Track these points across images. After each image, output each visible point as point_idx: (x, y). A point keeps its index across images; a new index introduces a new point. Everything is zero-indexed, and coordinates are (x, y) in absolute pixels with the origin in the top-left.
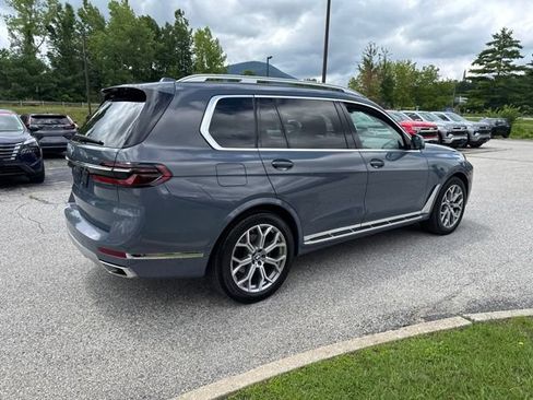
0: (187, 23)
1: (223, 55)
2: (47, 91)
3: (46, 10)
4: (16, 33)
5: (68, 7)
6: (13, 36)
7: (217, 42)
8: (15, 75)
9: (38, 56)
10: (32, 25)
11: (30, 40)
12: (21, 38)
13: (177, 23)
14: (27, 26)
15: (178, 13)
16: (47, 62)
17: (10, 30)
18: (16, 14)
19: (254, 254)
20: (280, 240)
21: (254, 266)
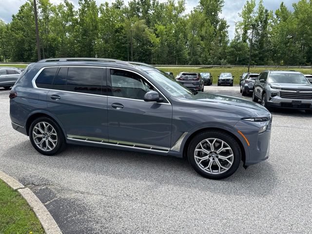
2: (244, 60)
3: (257, 15)
4: (238, 30)
5: (266, 11)
6: (237, 32)
8: (230, 52)
9: (247, 41)
10: (248, 25)
11: (246, 32)
12: (241, 32)
14: (245, 26)
16: (249, 44)
17: (236, 29)
18: (242, 20)
19: (44, 134)
20: (54, 132)
21: (44, 139)
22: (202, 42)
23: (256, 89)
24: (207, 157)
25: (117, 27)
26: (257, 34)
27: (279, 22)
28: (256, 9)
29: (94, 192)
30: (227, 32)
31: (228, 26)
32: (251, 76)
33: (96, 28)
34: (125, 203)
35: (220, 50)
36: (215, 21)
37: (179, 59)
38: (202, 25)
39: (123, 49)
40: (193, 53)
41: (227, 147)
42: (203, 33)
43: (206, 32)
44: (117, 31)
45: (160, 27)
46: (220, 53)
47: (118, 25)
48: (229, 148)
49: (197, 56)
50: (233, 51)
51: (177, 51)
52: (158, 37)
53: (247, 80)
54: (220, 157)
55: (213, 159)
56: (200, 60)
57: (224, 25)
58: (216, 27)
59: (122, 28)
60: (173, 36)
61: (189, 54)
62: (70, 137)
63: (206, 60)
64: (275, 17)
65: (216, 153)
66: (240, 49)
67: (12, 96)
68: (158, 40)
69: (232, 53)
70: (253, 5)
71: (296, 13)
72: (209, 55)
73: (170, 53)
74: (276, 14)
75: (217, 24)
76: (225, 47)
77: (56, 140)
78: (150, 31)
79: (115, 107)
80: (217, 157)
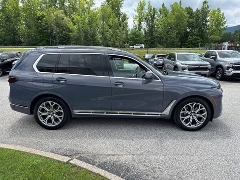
0: (208, 7)
1: (225, 20)
3: (147, 11)
4: (136, 22)
5: (154, 9)
6: (134, 23)
7: (223, 14)
8: (131, 38)
9: (142, 30)
11: (140, 24)
12: (137, 23)
13: (203, 8)
14: (140, 19)
15: (205, 2)
16: (143, 32)
17: (134, 21)
18: (137, 14)
19: (49, 112)
20: (60, 109)
21: (49, 116)
22: (110, 30)
23: (166, 65)
24: (188, 117)
25: (38, 15)
26: (148, 25)
27: (161, 17)
28: (146, 7)
29: (121, 153)
30: (127, 23)
31: (128, 19)
32: (158, 56)
33: (18, 15)
34: (152, 157)
35: (124, 36)
36: (118, 14)
37: (94, 42)
38: (109, 17)
39: (46, 34)
40: (104, 38)
41: (202, 108)
42: (110, 23)
43: (113, 22)
44: (38, 19)
45: (77, 17)
46: (124, 39)
47: (39, 14)
48: (204, 109)
49: (107, 41)
50: (133, 37)
51: (92, 37)
52: (75, 25)
53: (155, 59)
54: (197, 115)
55: (193, 117)
56: (110, 43)
57: (125, 18)
58: (119, 19)
59: (43, 16)
60: (88, 24)
61: (101, 38)
62: (76, 112)
63: (115, 44)
64: (159, 13)
65: (194, 113)
66: (137, 36)
67: (12, 80)
68: (75, 27)
69: (132, 39)
70: (144, 4)
71: (173, 11)
72: (116, 39)
73: (86, 37)
74: (160, 12)
75: (120, 16)
76: (127, 35)
77: (63, 116)
78: (68, 20)
79: (117, 85)
80: (195, 115)
